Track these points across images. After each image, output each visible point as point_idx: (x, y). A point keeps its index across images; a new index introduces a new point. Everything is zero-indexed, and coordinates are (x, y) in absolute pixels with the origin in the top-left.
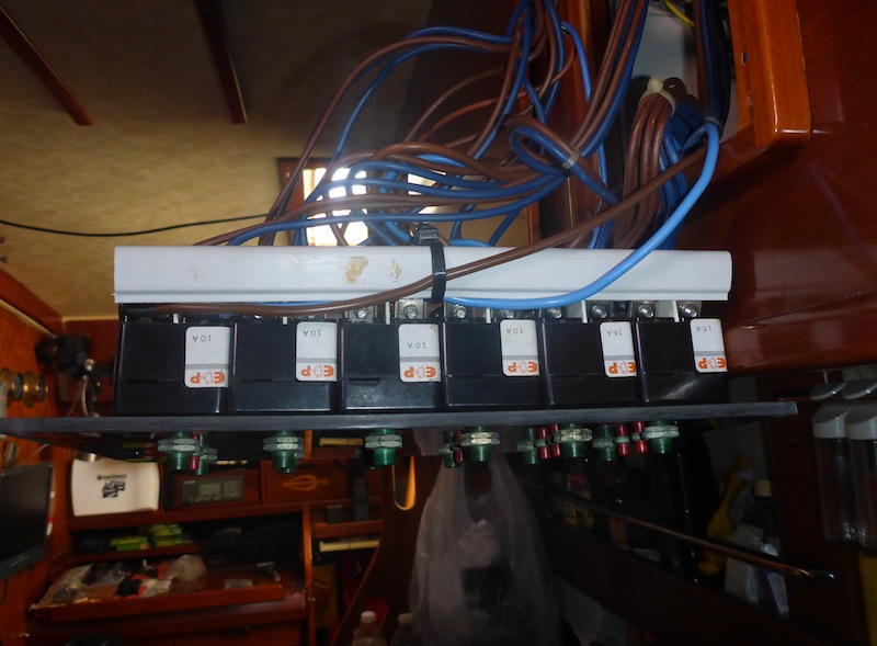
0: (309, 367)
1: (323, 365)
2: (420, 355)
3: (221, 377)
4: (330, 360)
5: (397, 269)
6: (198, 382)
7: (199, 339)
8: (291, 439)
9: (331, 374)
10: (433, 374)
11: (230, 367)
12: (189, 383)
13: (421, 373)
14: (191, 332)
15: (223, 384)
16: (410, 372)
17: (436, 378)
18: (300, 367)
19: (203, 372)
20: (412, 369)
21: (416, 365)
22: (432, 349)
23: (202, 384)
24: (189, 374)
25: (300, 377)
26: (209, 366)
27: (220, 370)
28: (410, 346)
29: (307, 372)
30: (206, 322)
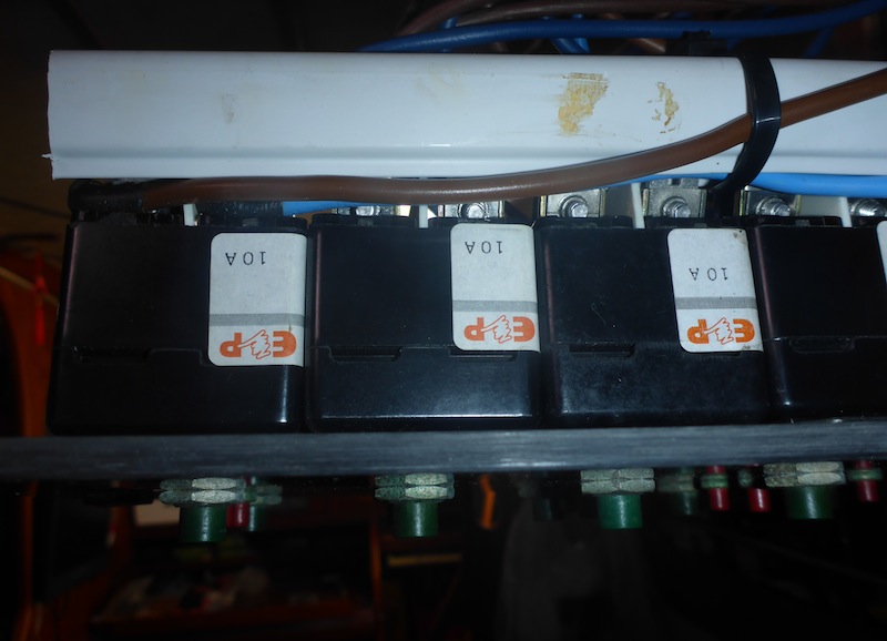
0: (480, 321)
1: (510, 315)
2: (718, 295)
3: (286, 343)
4: (524, 305)
5: (669, 102)
6: (237, 353)
7: (239, 258)
8: (434, 479)
9: (527, 337)
10: (749, 337)
11: (308, 321)
12: (216, 357)
13: (723, 332)
14: (222, 244)
15: (295, 359)
16: (699, 332)
17: (755, 344)
18: (461, 320)
19: (247, 332)
20: (703, 323)
21: (712, 316)
22: (740, 282)
23: (246, 359)
24: (217, 336)
25: (462, 342)
26: (262, 319)
27: (285, 328)
28: (694, 274)
29: (476, 331)
30: (254, 222)
